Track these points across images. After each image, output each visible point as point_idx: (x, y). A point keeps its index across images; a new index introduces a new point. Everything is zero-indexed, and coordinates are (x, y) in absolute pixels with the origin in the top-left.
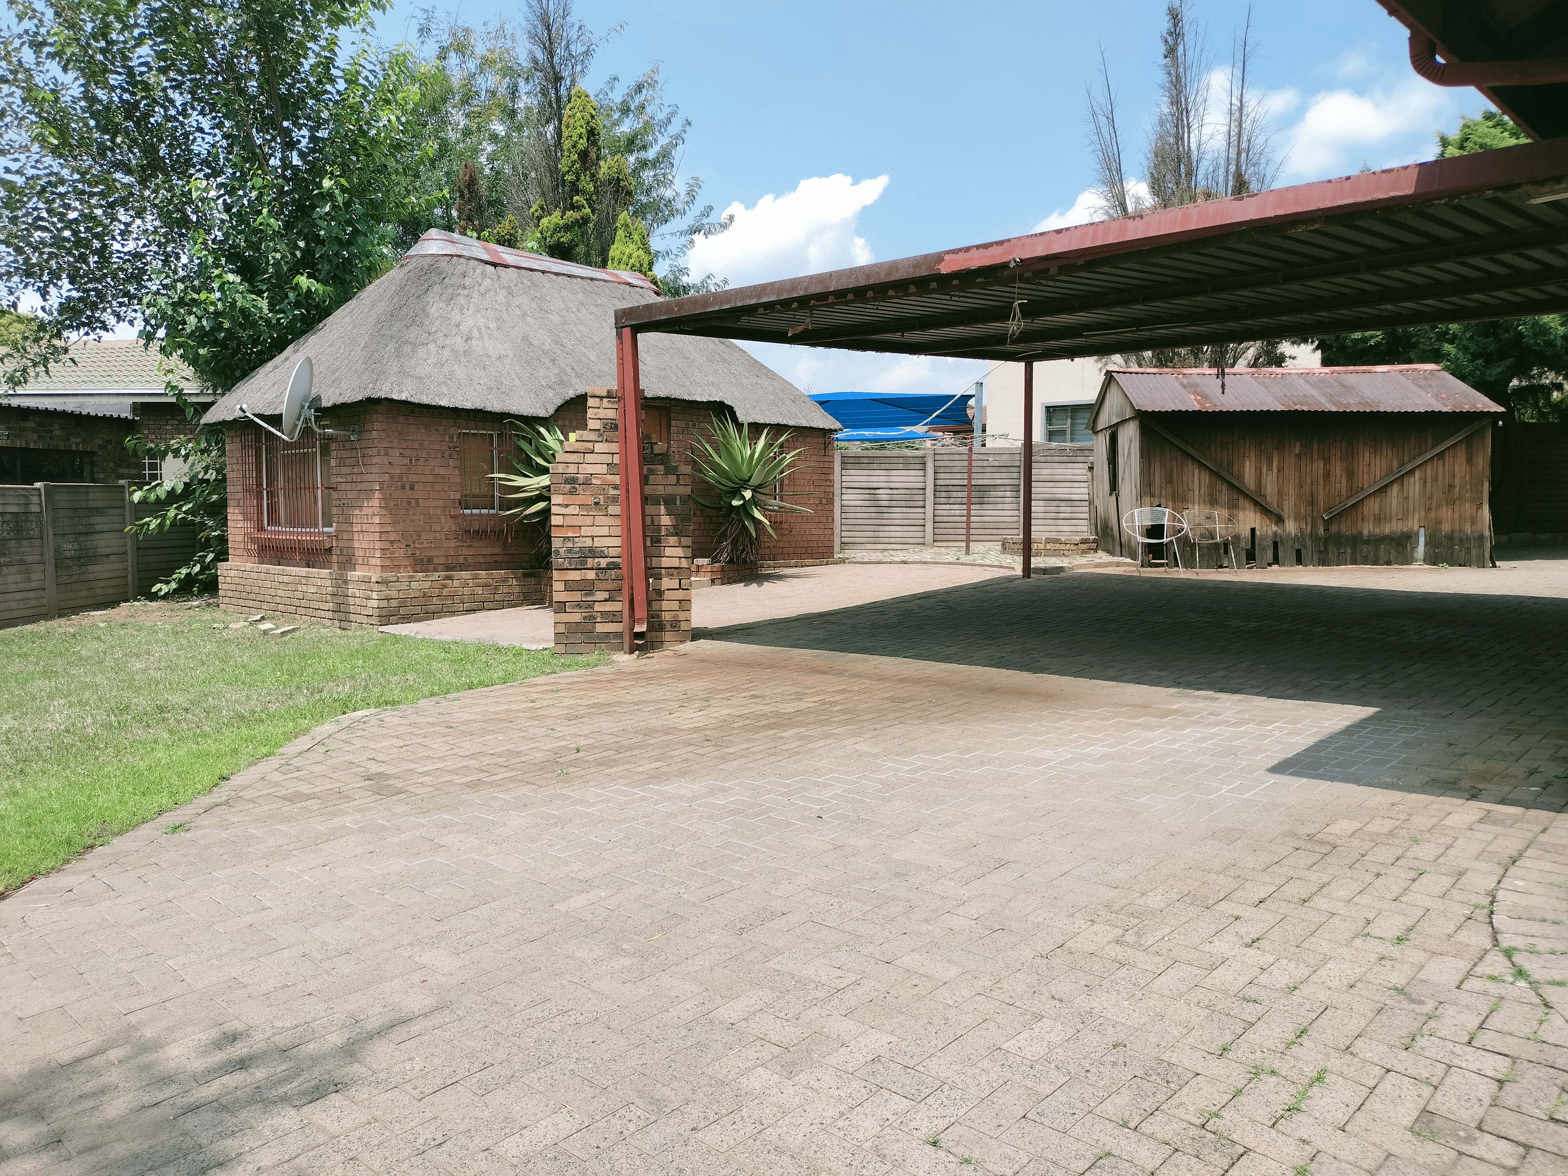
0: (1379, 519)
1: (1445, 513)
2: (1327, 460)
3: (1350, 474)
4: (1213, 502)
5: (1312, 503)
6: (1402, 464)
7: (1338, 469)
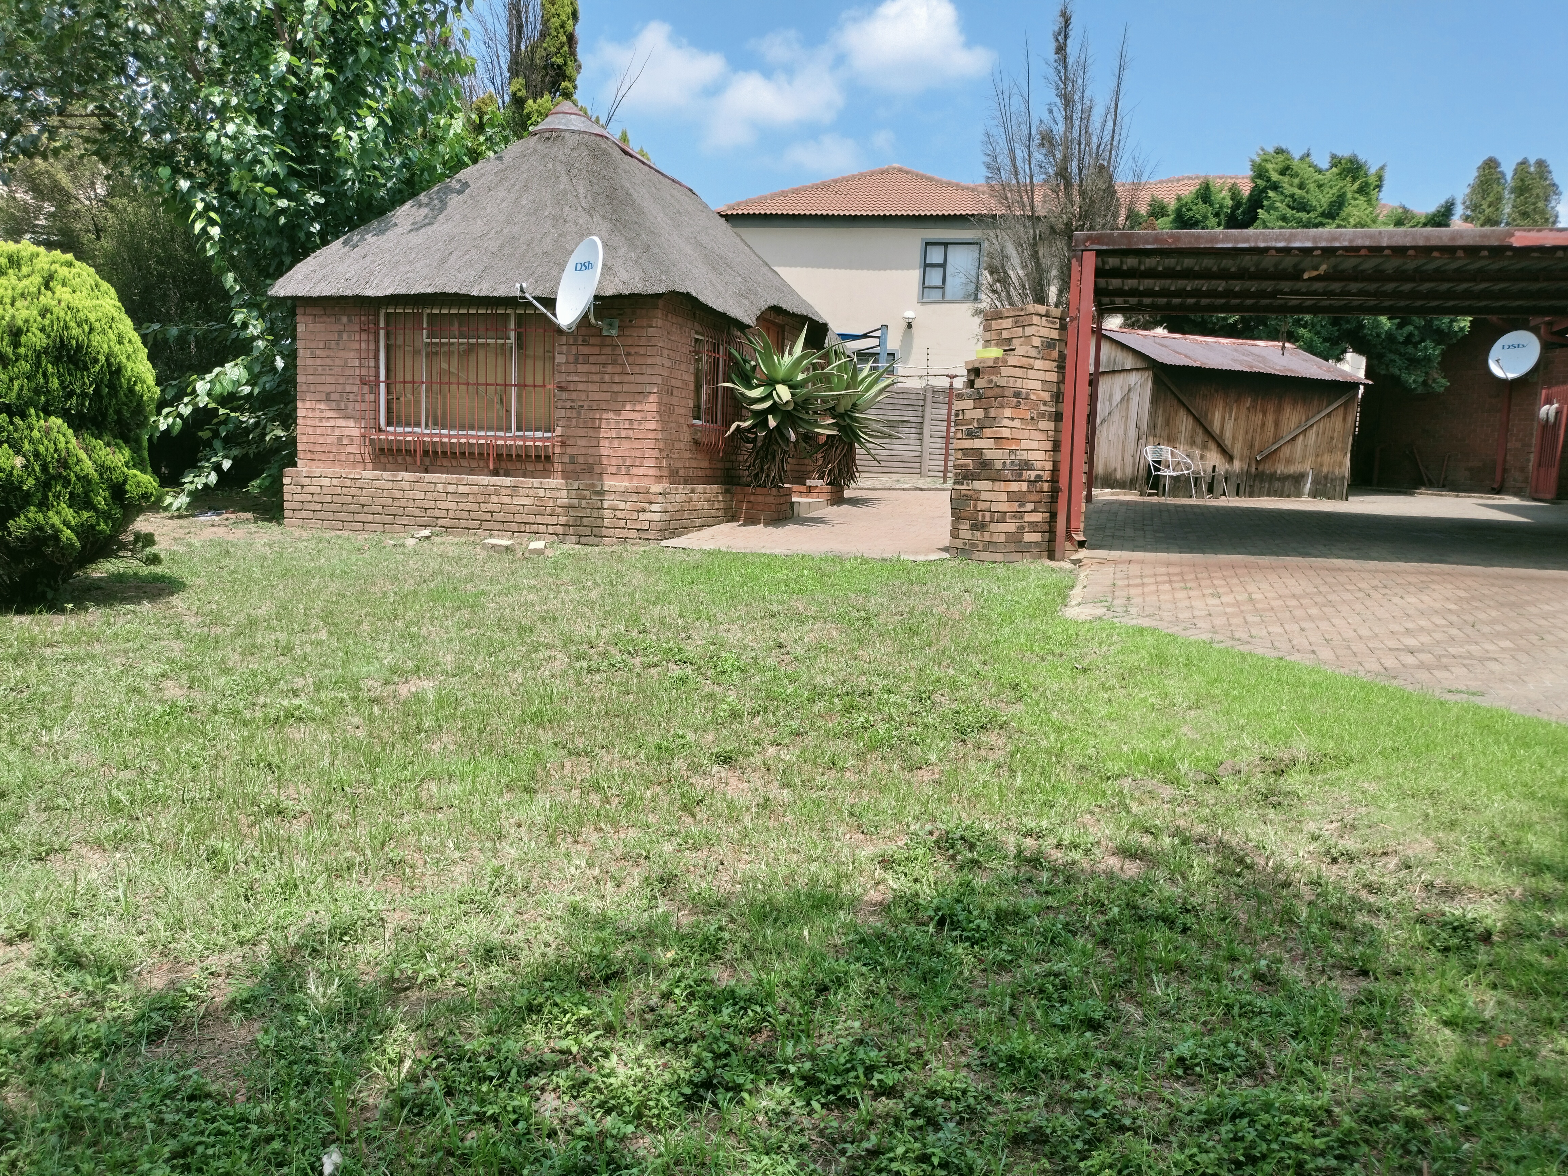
0: (1289, 461)
1: (1326, 458)
2: (1264, 413)
3: (1277, 424)
4: (1193, 443)
5: (1251, 447)
6: (1307, 420)
7: (1270, 419)
